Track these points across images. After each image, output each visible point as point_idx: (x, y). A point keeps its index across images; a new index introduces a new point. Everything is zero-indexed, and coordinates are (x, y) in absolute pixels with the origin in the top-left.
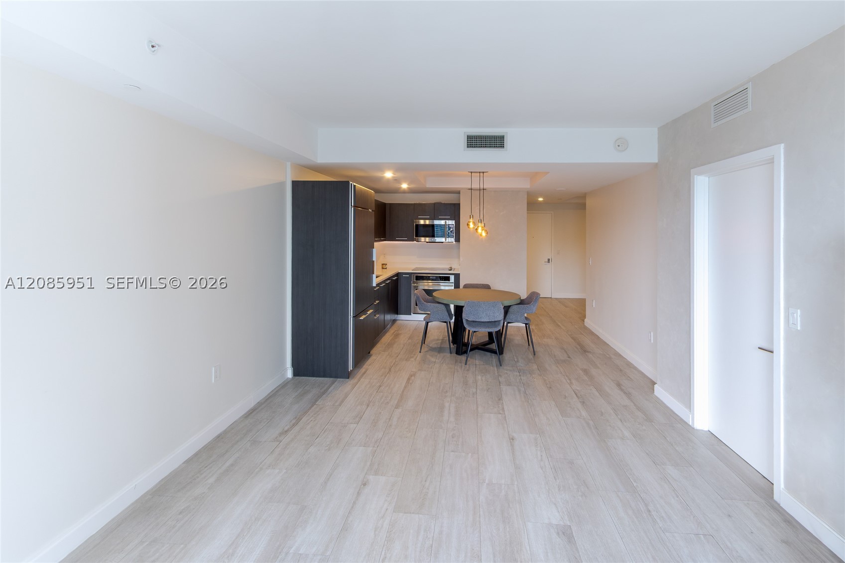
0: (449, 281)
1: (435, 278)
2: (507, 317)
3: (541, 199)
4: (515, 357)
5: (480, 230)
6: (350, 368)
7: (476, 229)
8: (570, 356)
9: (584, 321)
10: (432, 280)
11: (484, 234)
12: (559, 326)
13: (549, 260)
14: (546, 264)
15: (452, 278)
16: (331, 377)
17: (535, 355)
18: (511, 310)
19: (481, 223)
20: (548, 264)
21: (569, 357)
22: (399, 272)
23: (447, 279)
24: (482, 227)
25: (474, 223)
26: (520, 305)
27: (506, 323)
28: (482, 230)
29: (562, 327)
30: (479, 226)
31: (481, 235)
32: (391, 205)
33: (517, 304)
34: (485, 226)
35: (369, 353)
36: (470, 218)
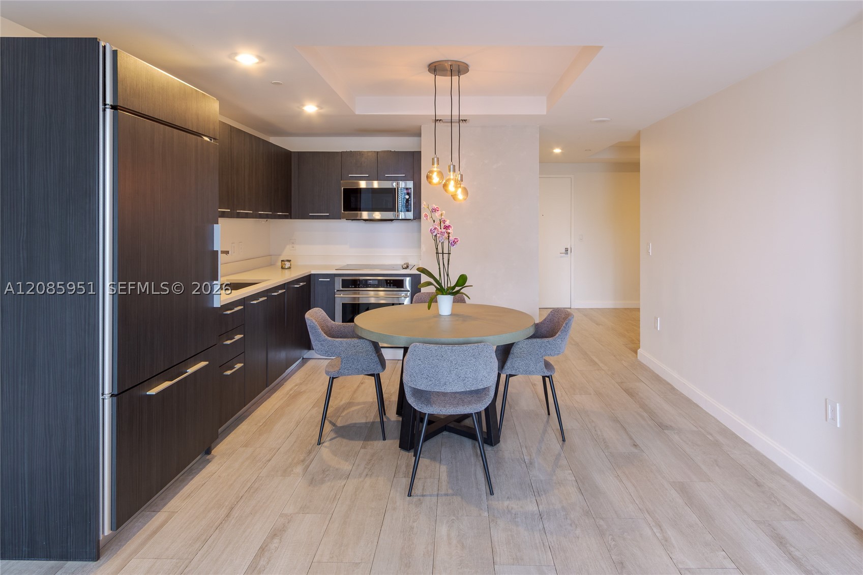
0: (402, 287)
1: (376, 282)
2: (508, 364)
3: (557, 151)
4: (524, 450)
5: (451, 187)
6: (106, 529)
7: (445, 186)
8: (638, 442)
9: (636, 352)
10: (373, 286)
11: (460, 196)
12: (595, 363)
13: (567, 250)
14: (561, 257)
15: (407, 282)
16: (49, 557)
17: (564, 440)
18: (515, 350)
19: (454, 171)
20: (566, 255)
21: (635, 446)
22: (313, 272)
23: (399, 284)
24: (456, 181)
25: (441, 174)
26: (535, 340)
27: (503, 377)
28: (456, 187)
29: (601, 365)
30: (449, 180)
31: (454, 197)
32: (301, 155)
33: (527, 338)
34: (462, 180)
35: (208, 452)
36: (433, 164)
